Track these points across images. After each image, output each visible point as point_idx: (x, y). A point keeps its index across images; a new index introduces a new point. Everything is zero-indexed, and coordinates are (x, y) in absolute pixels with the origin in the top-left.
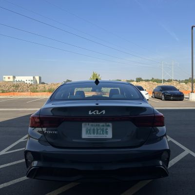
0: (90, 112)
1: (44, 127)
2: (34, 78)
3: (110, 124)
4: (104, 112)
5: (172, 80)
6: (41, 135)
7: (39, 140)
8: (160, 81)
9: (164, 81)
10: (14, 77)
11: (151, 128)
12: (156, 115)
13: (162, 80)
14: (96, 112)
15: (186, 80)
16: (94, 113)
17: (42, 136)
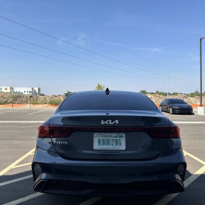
0: (102, 121)
1: (53, 137)
2: (33, 89)
3: (124, 135)
4: (117, 122)
5: (177, 93)
6: (50, 145)
7: (49, 151)
8: (165, 94)
9: (169, 94)
10: (12, 88)
11: (166, 139)
12: (171, 126)
13: (167, 94)
14: (108, 122)
15: (192, 93)
16: (106, 122)
17: (51, 147)
